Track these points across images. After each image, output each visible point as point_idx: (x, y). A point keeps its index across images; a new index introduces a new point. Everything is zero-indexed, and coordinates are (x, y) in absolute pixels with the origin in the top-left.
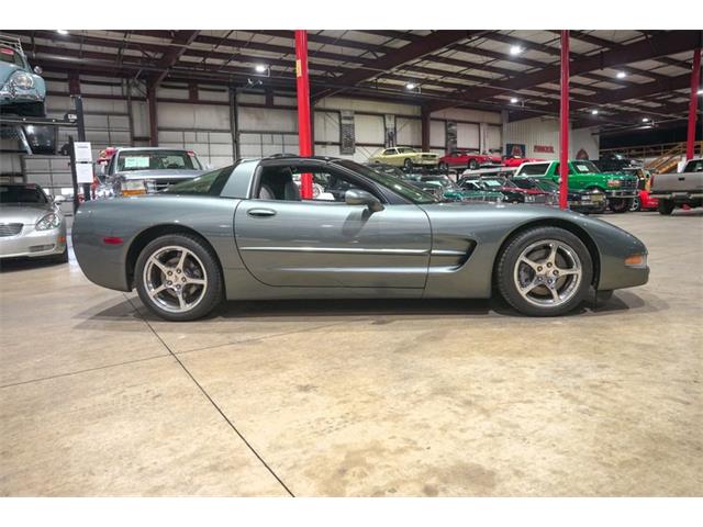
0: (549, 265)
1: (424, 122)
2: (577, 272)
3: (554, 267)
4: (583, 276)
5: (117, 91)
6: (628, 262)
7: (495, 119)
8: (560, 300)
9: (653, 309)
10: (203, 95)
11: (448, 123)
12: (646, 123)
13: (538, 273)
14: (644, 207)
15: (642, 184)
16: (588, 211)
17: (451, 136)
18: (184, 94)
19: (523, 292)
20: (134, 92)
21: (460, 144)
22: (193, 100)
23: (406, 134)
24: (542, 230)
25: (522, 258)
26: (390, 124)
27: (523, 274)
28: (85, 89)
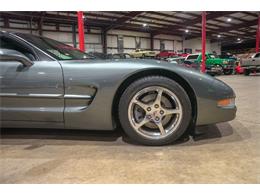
0: (157, 106)
1: (151, 40)
2: (179, 111)
3: (160, 108)
4: (183, 115)
5: (25, 26)
6: (221, 104)
7: (180, 39)
8: (165, 134)
9: (239, 139)
10: (61, 29)
11: (161, 40)
12: (239, 41)
13: (148, 113)
14: (238, 72)
15: (237, 64)
16: (213, 74)
17: (162, 45)
18: (54, 28)
19: (137, 127)
20: (33, 27)
21: (166, 49)
22: (58, 31)
23: (144, 44)
24: (149, 79)
25: (134, 100)
26: (138, 41)
27: (136, 113)
28: (11, 25)
